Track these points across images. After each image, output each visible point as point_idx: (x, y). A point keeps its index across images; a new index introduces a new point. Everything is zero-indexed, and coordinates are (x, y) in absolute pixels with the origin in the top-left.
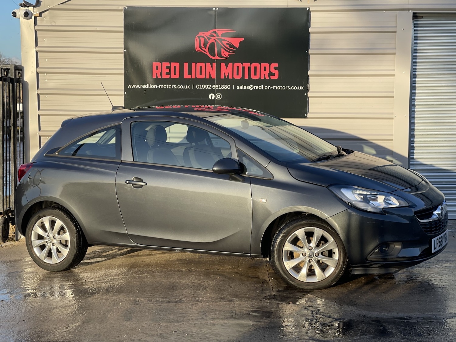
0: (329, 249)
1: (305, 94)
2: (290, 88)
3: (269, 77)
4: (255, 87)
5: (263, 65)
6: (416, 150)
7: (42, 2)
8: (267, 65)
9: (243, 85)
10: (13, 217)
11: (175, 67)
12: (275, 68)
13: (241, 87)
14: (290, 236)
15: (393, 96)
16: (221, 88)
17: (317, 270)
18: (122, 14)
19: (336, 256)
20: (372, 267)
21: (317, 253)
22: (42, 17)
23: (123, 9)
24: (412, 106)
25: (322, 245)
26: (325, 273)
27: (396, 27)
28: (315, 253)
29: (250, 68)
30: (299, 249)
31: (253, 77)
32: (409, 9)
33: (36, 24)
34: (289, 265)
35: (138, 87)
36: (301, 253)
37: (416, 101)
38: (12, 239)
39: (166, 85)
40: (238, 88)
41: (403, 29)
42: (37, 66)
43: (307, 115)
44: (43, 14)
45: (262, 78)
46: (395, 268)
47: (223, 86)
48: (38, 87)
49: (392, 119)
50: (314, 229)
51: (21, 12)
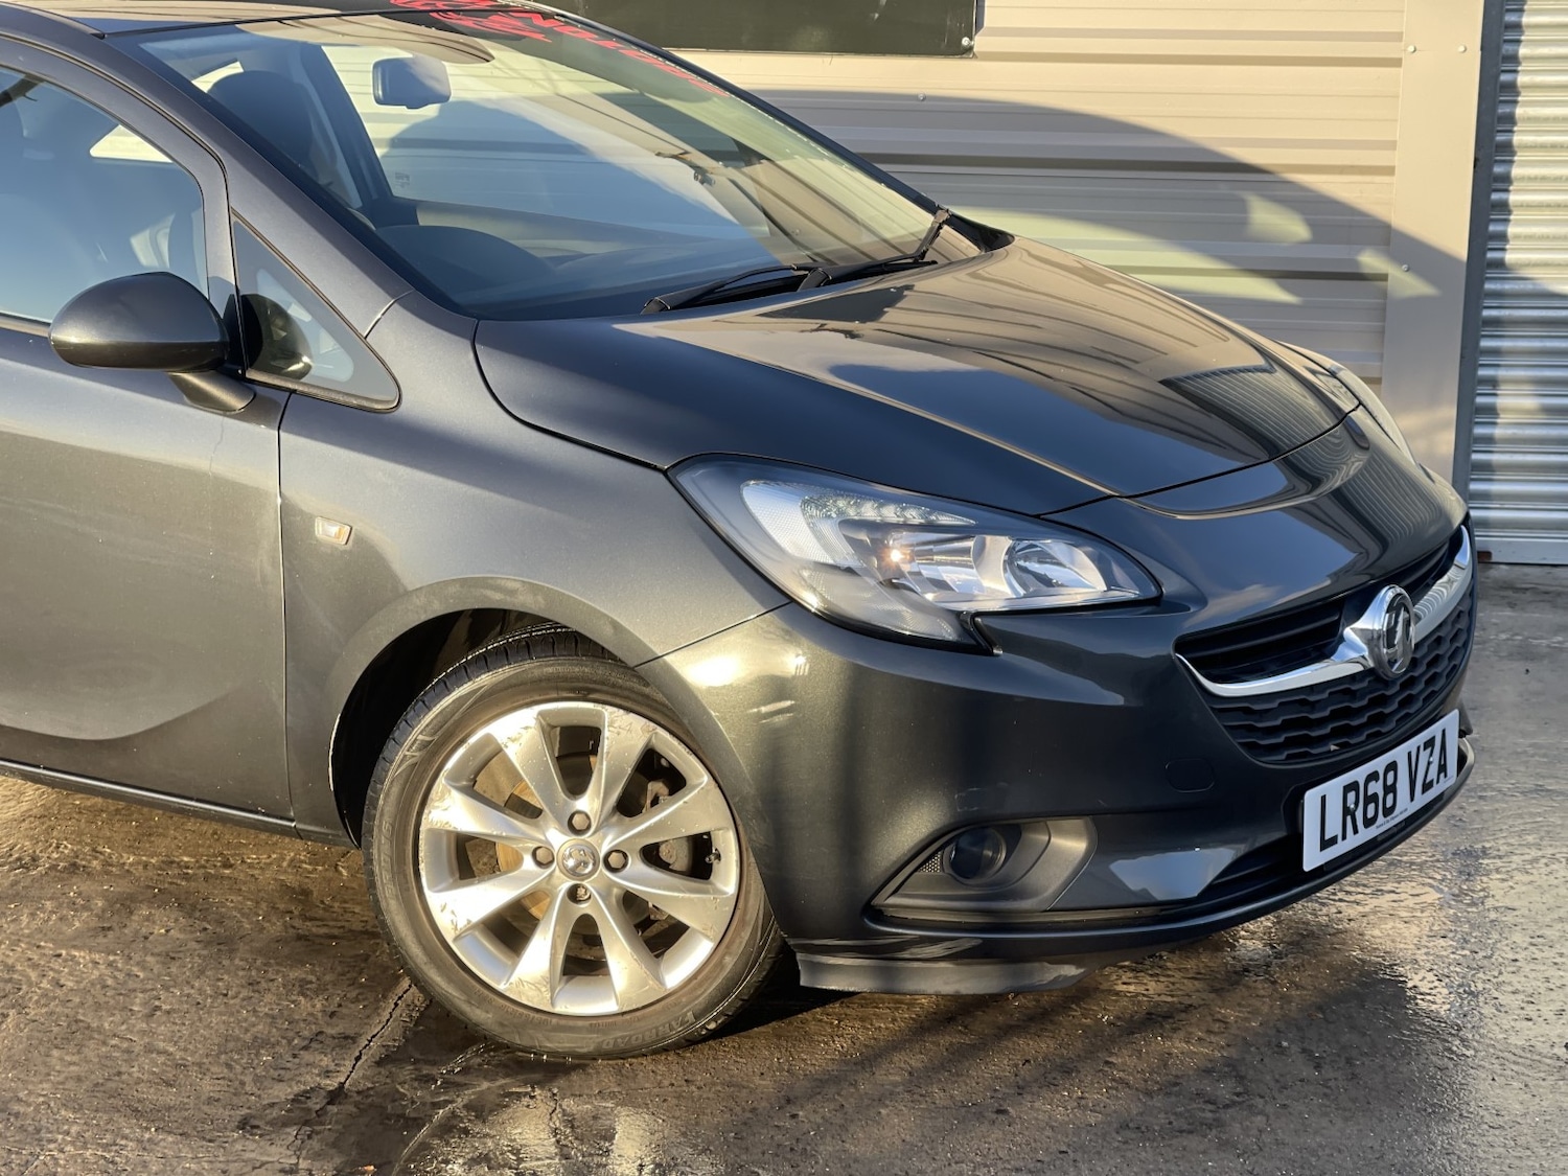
0: (687, 831)
6: (1522, 222)
14: (461, 752)
17: (616, 949)
19: (727, 876)
21: (617, 851)
25: (652, 803)
26: (662, 968)
28: (604, 851)
30: (510, 828)
34: (453, 913)
36: (525, 848)
43: (971, 39)
49: (1395, 63)
50: (601, 714)
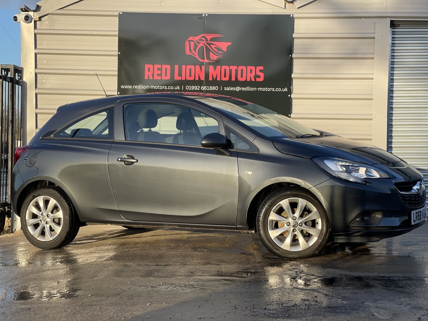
0: (313, 219)
1: (289, 96)
2: (275, 89)
3: (255, 79)
4: (241, 88)
5: (249, 68)
6: (394, 150)
7: (42, 7)
8: (253, 68)
9: (230, 87)
10: (9, 209)
11: (166, 69)
12: (260, 71)
13: (229, 89)
14: (275, 206)
15: (372, 98)
16: (209, 89)
17: (301, 239)
18: (117, 19)
19: (319, 226)
20: (354, 235)
21: (301, 223)
22: (41, 21)
23: (118, 14)
24: (390, 108)
25: (306, 215)
26: (308, 243)
27: (375, 33)
28: (299, 223)
29: (237, 71)
30: (283, 219)
31: (240, 79)
32: (386, 17)
33: (35, 27)
34: (274, 234)
35: (131, 88)
36: (285, 223)
37: (394, 104)
38: (7, 232)
39: (158, 86)
40: (225, 89)
41: (381, 35)
42: (36, 67)
43: (290, 115)
44: (42, 19)
45: (248, 80)
46: (376, 237)
47: (211, 87)
48: (36, 87)
49: (371, 119)
50: (298, 200)
51: (21, 16)
